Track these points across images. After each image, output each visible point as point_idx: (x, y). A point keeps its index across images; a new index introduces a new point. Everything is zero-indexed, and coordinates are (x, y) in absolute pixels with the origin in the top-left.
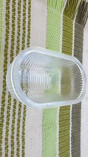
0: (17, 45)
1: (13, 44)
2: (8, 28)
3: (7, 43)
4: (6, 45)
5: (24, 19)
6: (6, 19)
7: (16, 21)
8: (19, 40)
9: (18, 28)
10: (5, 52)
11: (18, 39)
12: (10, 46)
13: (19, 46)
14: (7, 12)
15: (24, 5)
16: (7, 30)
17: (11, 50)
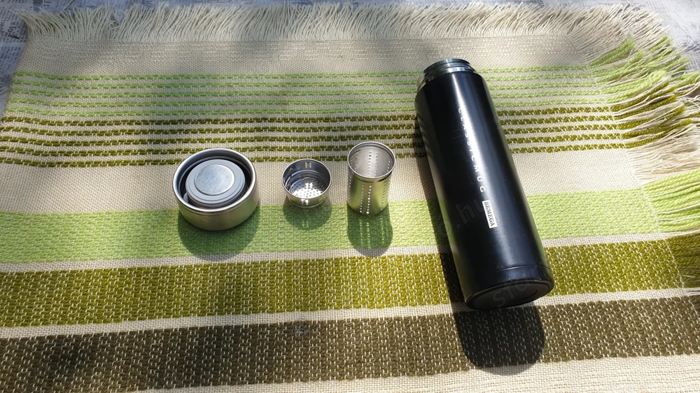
15: (604, 136)
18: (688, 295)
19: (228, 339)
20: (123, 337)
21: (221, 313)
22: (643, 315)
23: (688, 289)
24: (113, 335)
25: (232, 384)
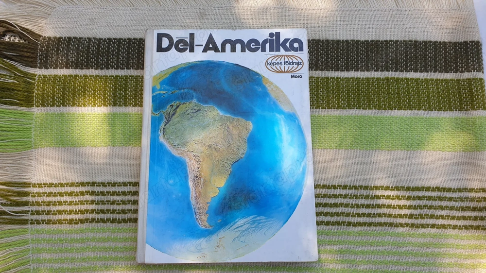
0: (108, 204)
1: (108, 211)
2: (87, 220)
3: (108, 220)
4: (111, 222)
5: (69, 195)
6: (76, 223)
7: (74, 208)
8: (100, 201)
9: (84, 204)
10: (121, 222)
11: (99, 204)
12: (111, 216)
13: (110, 201)
14: (65, 223)
15: (46, 195)
16: (90, 222)
17: (117, 213)
18: (38, 69)
19: (322, 64)
20: (382, 68)
21: (327, 78)
22: (72, 60)
23: (36, 73)
24: (387, 71)
25: (319, 40)
